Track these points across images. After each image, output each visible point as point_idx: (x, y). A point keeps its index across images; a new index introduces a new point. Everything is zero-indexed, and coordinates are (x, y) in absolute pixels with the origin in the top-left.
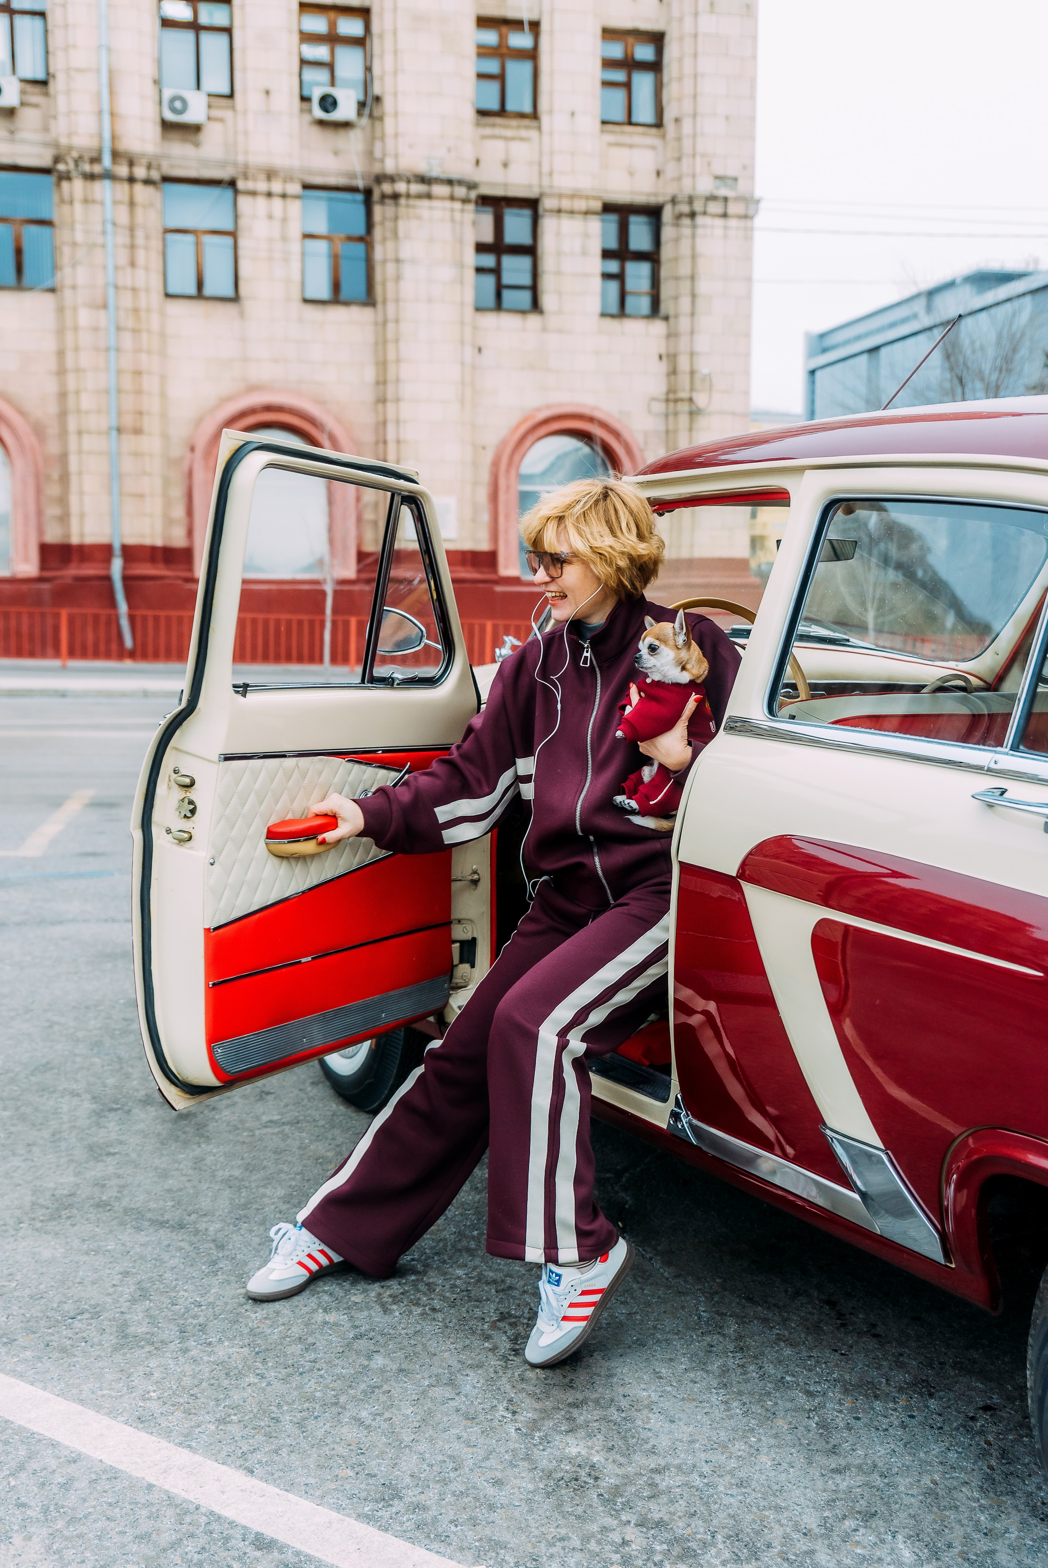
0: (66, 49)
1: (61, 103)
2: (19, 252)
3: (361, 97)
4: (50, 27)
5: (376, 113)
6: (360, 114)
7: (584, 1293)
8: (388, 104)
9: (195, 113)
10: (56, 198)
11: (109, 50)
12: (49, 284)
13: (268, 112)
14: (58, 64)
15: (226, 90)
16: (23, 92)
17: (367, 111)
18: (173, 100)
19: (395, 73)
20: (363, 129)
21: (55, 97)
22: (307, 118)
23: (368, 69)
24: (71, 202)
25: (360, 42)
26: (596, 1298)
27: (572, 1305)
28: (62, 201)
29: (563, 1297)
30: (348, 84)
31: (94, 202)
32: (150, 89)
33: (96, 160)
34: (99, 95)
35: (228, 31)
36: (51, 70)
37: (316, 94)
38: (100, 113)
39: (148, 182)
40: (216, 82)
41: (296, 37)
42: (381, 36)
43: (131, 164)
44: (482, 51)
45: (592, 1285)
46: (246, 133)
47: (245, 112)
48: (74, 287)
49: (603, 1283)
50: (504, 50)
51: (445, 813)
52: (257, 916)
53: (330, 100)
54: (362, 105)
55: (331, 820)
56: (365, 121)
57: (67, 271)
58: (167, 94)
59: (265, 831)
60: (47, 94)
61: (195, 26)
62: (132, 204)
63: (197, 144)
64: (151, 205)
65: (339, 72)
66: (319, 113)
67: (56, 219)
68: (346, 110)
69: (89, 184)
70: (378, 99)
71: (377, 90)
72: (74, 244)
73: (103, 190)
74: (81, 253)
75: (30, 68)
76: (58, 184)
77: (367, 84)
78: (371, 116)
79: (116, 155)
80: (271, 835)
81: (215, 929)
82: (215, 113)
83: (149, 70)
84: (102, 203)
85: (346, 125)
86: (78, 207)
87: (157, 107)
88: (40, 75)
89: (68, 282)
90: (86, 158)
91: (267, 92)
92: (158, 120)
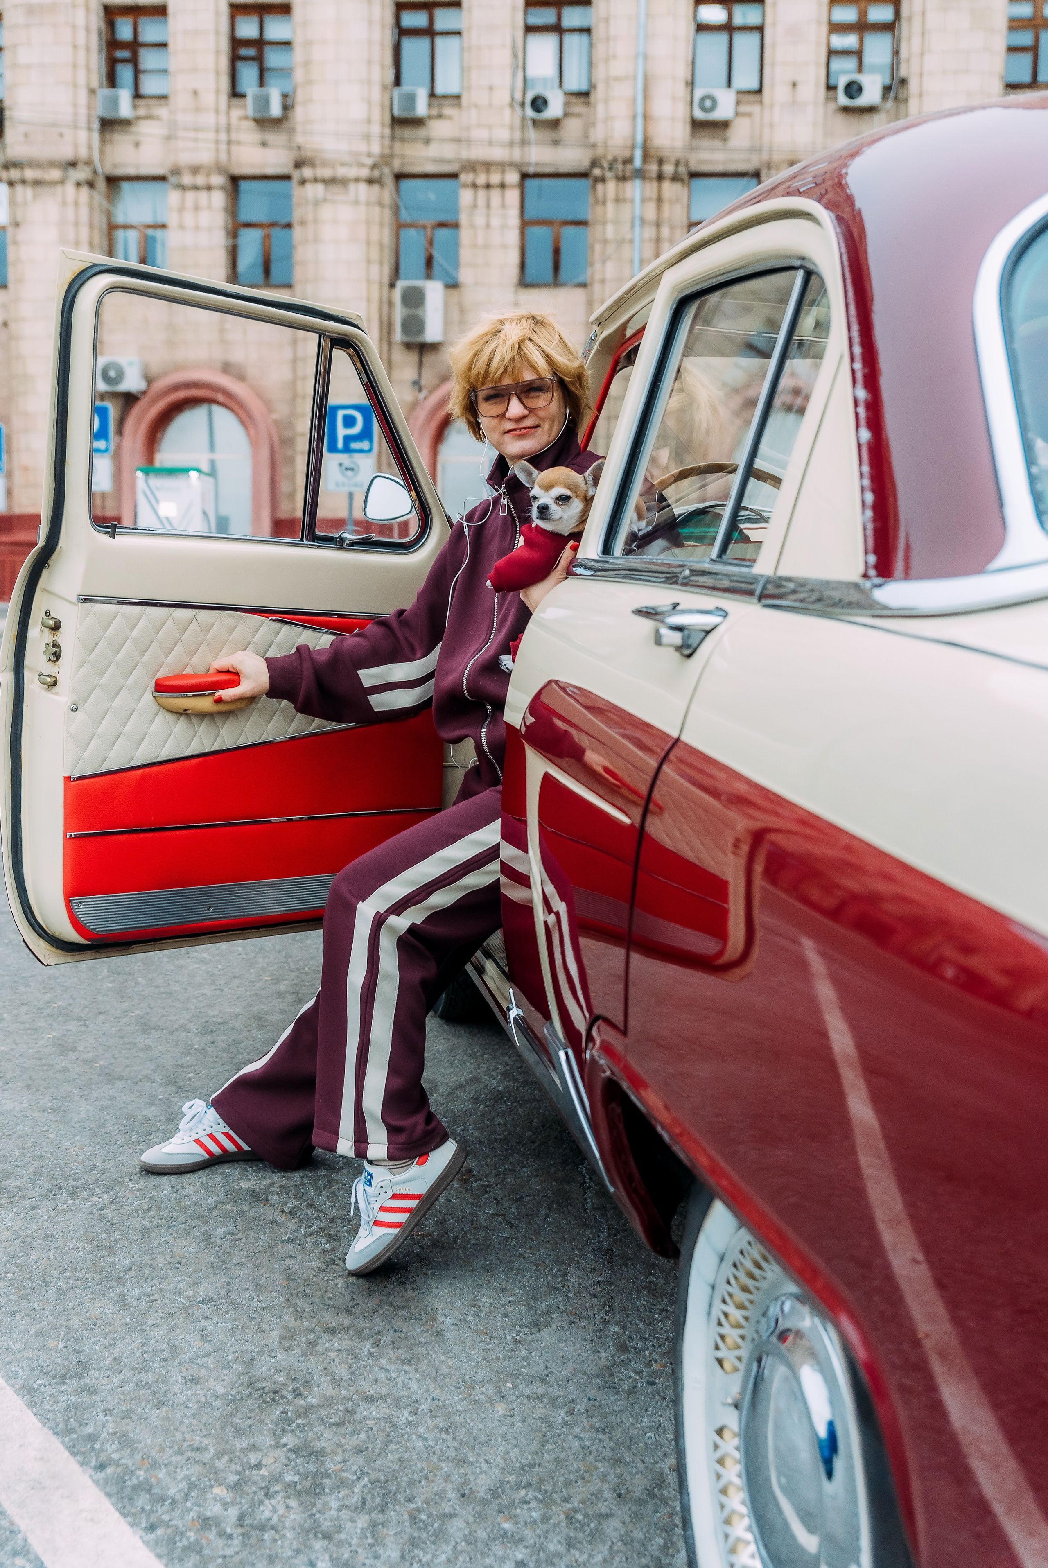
0: (607, 60)
1: (600, 110)
2: (557, 252)
3: (888, 81)
4: (594, 41)
5: (901, 95)
6: (885, 97)
7: (395, 1197)
8: (913, 86)
9: (724, 110)
10: (591, 200)
11: (646, 57)
12: (580, 279)
13: (794, 103)
14: (600, 74)
15: (755, 85)
16: (567, 104)
17: (892, 94)
18: (703, 100)
19: (922, 54)
20: (888, 112)
21: (595, 107)
22: (832, 106)
23: (896, 53)
24: (604, 202)
25: (889, 27)
26: (412, 1204)
27: (383, 1209)
28: (596, 201)
29: (374, 1199)
30: (874, 69)
31: (625, 200)
32: (681, 90)
33: (629, 161)
34: (634, 100)
35: (760, 29)
36: (593, 81)
37: (842, 82)
38: (634, 117)
39: (675, 178)
40: (746, 79)
41: (825, 29)
42: (910, 19)
43: (661, 162)
44: (1014, 24)
45: (405, 1189)
46: (771, 126)
47: (772, 106)
48: (603, 281)
49: (421, 1188)
50: (1039, 22)
51: (372, 676)
52: (141, 771)
53: (856, 86)
54: (887, 89)
55: (232, 677)
56: (889, 104)
57: (598, 266)
58: (699, 93)
59: (153, 683)
60: (588, 104)
61: (729, 28)
62: (659, 200)
63: (725, 140)
64: (678, 200)
65: (867, 59)
66: (843, 100)
67: (590, 218)
68: (871, 94)
69: (621, 184)
70: (903, 82)
71: (903, 72)
72: (605, 241)
73: (635, 189)
74: (611, 249)
75: (575, 81)
76: (594, 187)
77: (894, 67)
78: (896, 98)
79: (646, 157)
80: (161, 687)
81: (79, 778)
82: (743, 109)
83: (682, 72)
84: (632, 201)
85: (871, 110)
86: (610, 206)
87: (688, 108)
88: (584, 87)
89: (598, 277)
90: (620, 160)
91: (794, 85)
92: (688, 119)
